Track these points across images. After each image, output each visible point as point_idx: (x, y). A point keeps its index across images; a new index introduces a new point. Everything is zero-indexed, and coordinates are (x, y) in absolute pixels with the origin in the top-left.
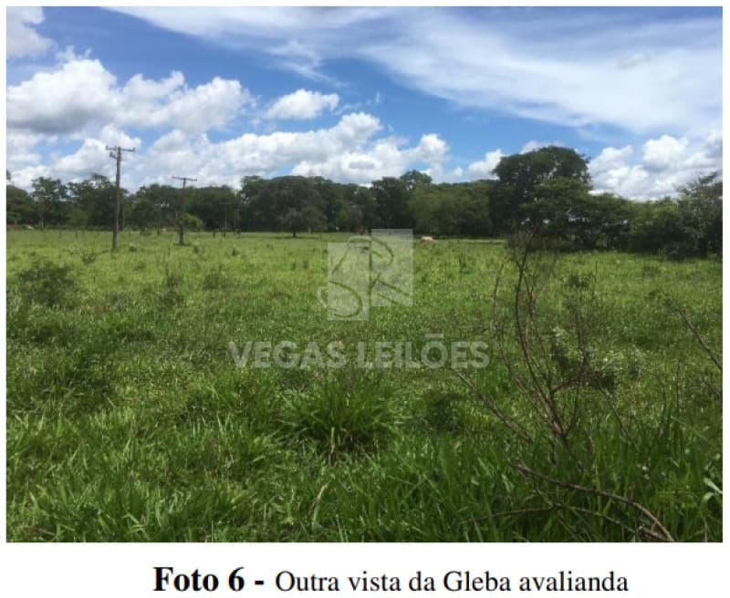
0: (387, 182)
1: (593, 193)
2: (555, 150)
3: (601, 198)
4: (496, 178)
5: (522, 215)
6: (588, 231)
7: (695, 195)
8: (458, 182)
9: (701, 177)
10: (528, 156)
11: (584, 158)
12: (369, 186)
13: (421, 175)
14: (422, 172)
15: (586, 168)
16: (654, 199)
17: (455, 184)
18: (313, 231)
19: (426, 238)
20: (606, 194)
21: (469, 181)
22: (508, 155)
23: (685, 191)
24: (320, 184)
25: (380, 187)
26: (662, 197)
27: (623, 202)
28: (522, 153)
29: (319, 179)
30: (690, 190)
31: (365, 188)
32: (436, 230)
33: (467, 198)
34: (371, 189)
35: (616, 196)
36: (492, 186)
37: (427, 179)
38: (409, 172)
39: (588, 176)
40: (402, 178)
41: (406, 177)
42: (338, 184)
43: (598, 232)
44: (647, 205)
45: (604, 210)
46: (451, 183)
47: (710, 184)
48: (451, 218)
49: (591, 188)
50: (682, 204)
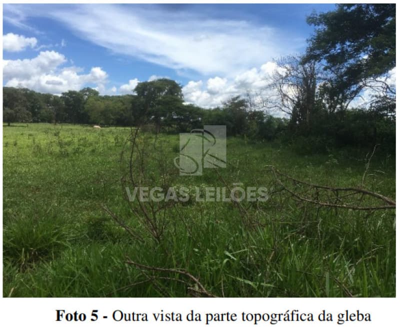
0: (71, 93)
1: (184, 104)
2: (165, 81)
3: (188, 107)
4: (136, 94)
5: (150, 114)
6: (182, 123)
7: (230, 107)
8: (115, 95)
9: (233, 97)
10: (152, 83)
11: (180, 86)
12: (60, 95)
13: (93, 90)
14: (93, 89)
15: (181, 91)
16: (213, 108)
17: (113, 97)
18: (22, 122)
19: (96, 126)
20: (191, 104)
21: (121, 95)
22: (142, 82)
23: (225, 104)
24: (26, 93)
25: (67, 96)
26: (216, 107)
27: (198, 109)
28: (149, 81)
29: (25, 90)
30: (228, 104)
31: (57, 96)
32: (102, 122)
33: (120, 104)
34: (61, 97)
35: (195, 106)
36: (133, 98)
37: (96, 93)
38: (85, 88)
39: (182, 95)
40: (81, 91)
41: (83, 91)
42: (39, 93)
43: (187, 124)
44: (209, 111)
45: (190, 112)
46: (111, 95)
47: (236, 101)
48: (111, 115)
49: (183, 101)
50: (225, 110)
